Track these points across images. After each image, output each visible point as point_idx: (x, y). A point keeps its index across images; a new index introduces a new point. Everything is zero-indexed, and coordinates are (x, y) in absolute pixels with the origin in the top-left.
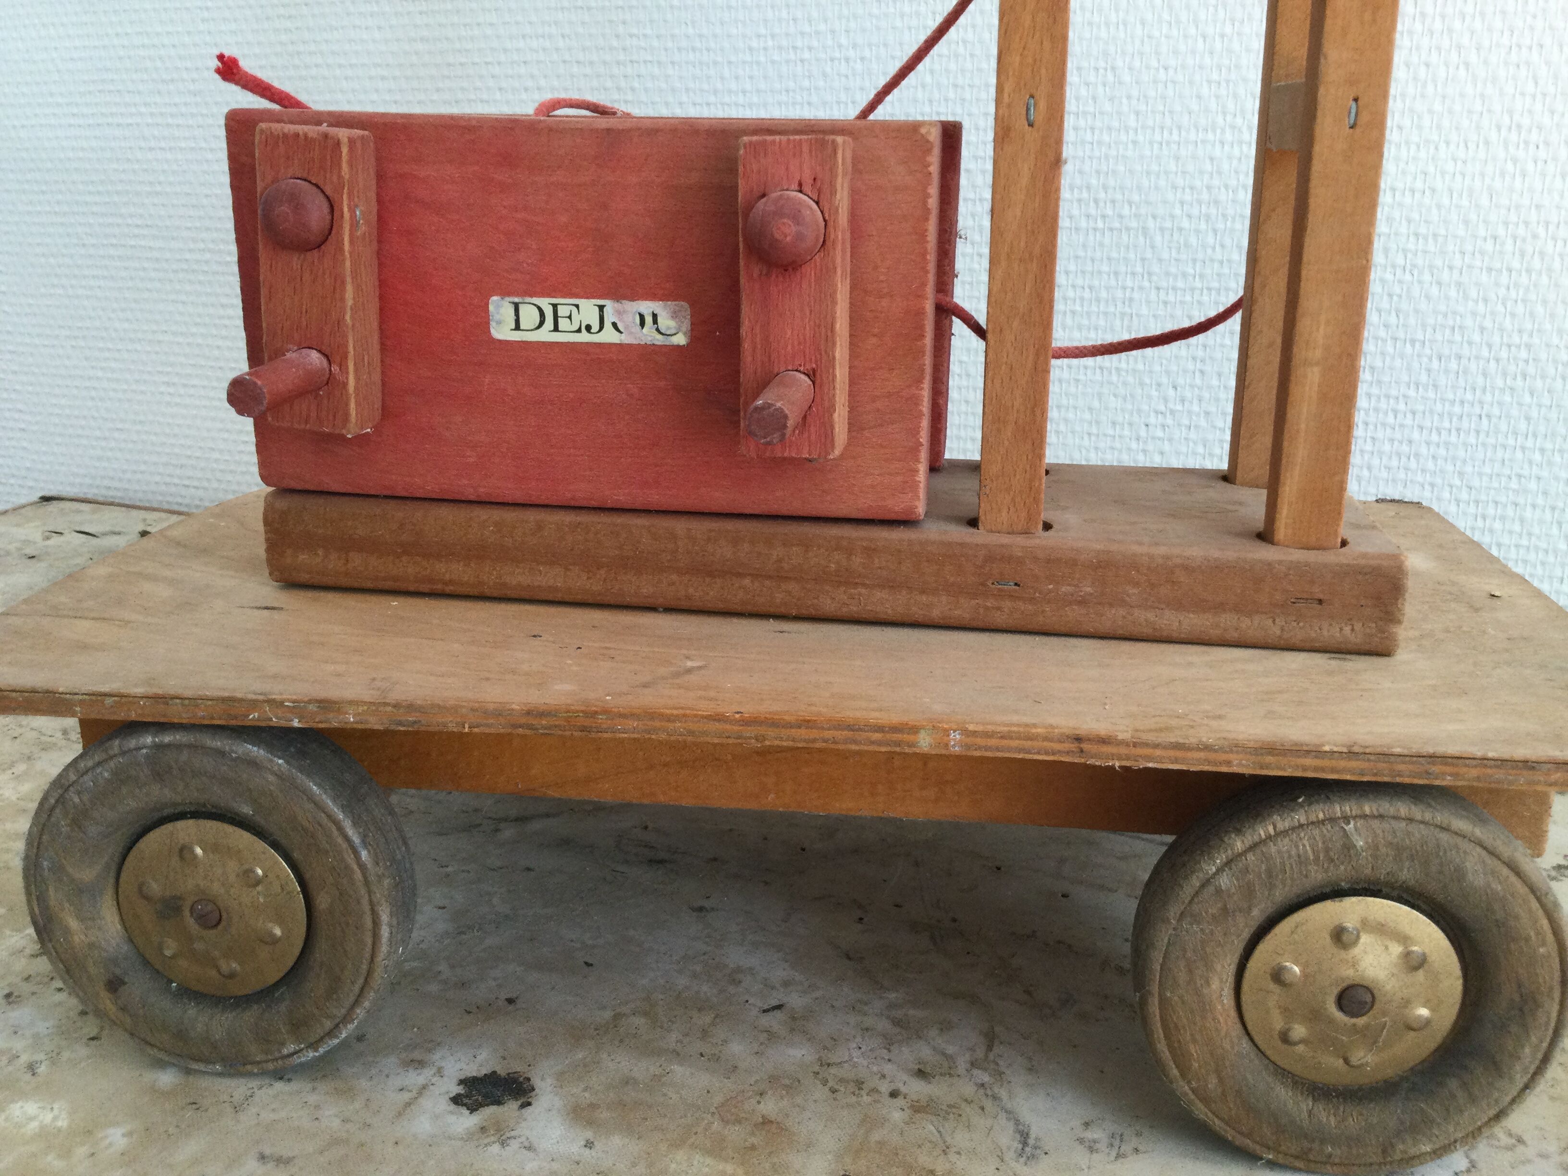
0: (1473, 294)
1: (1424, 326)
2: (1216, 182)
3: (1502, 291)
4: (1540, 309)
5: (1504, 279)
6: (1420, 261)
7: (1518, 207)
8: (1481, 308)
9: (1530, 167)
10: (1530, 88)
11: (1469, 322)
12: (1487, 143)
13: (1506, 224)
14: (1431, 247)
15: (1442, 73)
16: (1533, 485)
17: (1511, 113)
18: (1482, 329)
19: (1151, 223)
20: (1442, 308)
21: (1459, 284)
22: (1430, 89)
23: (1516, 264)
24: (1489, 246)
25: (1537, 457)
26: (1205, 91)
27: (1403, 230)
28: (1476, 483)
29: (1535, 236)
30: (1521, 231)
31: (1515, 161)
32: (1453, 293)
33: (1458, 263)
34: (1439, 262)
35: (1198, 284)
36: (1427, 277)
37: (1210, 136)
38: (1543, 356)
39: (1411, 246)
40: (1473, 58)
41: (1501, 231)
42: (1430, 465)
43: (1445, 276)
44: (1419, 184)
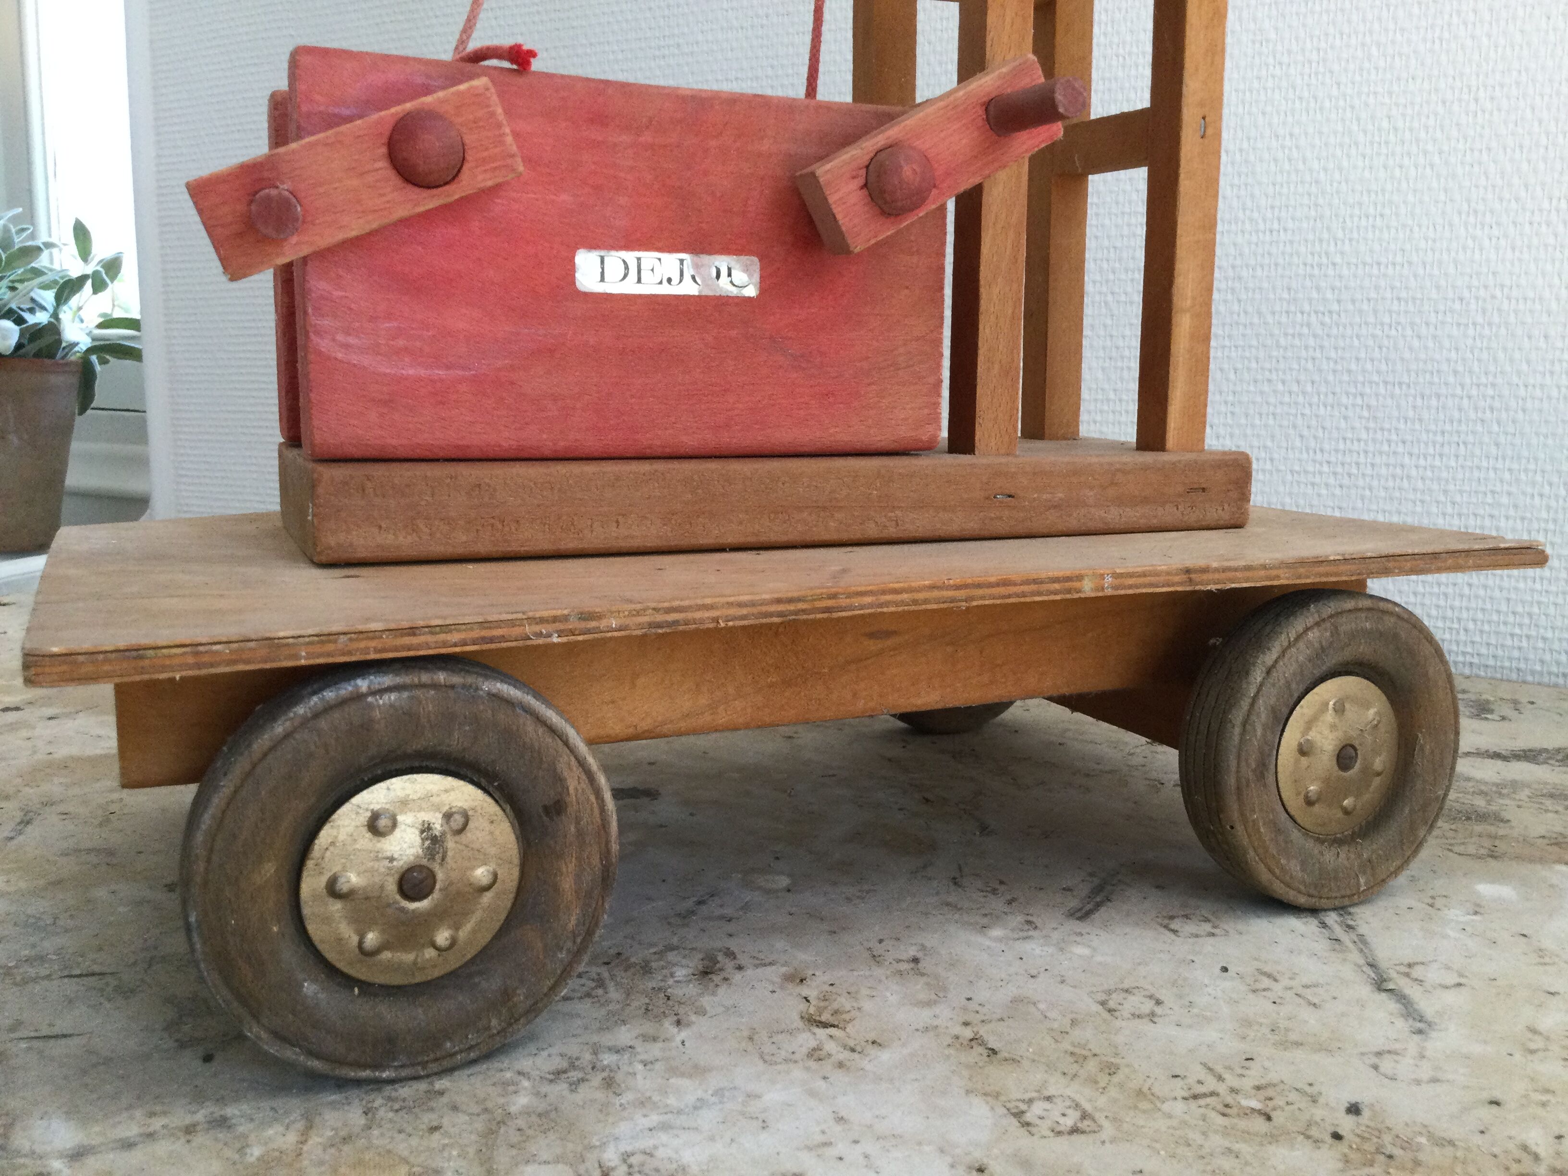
0: (1446, 343)
1: (1408, 371)
2: (1238, 262)
3: (1470, 342)
4: (1501, 355)
5: (1471, 331)
6: (1402, 320)
7: (1478, 274)
8: (1453, 355)
9: (1486, 242)
10: (1483, 181)
11: (1444, 367)
12: (1451, 225)
13: (1469, 288)
14: (1411, 307)
15: (1413, 172)
16: (1505, 500)
17: (1468, 201)
18: (1455, 372)
20: (1423, 356)
21: (1434, 337)
22: (1404, 185)
23: (1480, 320)
24: (1457, 306)
25: (1507, 476)
27: (1388, 295)
28: (1458, 499)
29: (1493, 297)
30: (1482, 293)
31: (1474, 238)
32: (1430, 344)
33: (1433, 319)
34: (1417, 320)
35: (1227, 343)
36: (1409, 332)
37: (1233, 227)
38: (1506, 392)
39: (1395, 308)
40: (1437, 160)
41: (1466, 294)
42: (1420, 485)
43: (1424, 331)
44: (1399, 259)
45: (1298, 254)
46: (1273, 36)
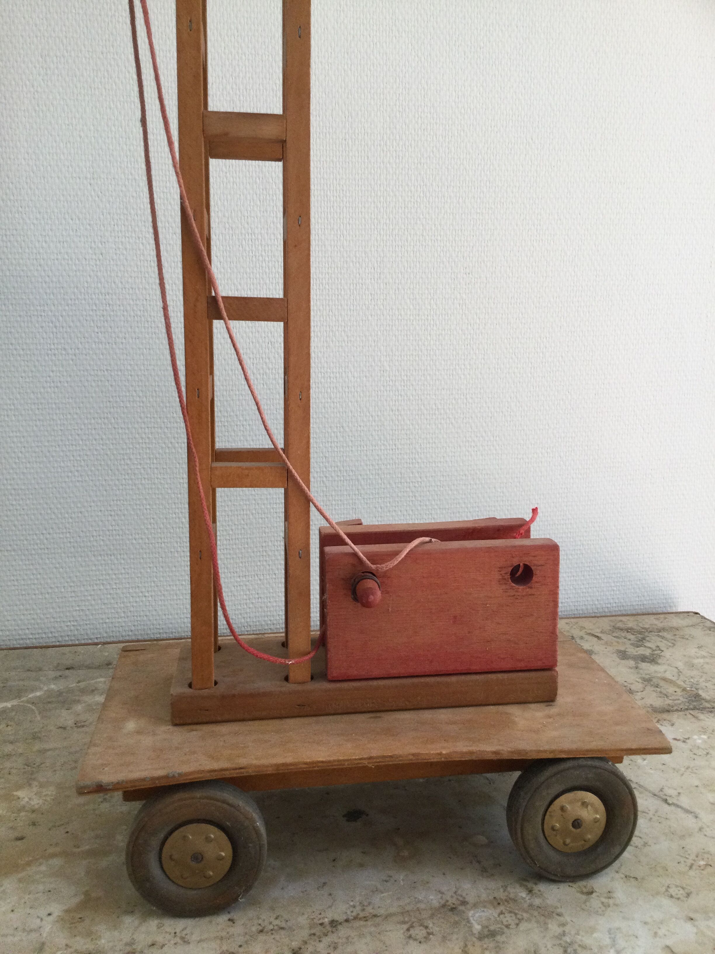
0: (461, 492)
1: (448, 503)
2: (380, 462)
3: (469, 491)
4: (480, 495)
5: (469, 487)
6: (445, 484)
7: (471, 465)
8: (464, 496)
9: (473, 453)
10: (470, 430)
11: (461, 501)
12: (460, 446)
13: (468, 470)
14: (448, 479)
15: (445, 426)
17: (466, 437)
18: (465, 503)
19: (359, 477)
20: (453, 497)
21: (457, 490)
22: (442, 431)
23: (472, 482)
24: (464, 478)
26: (374, 433)
27: (439, 474)
29: (476, 474)
30: (472, 472)
31: (468, 451)
32: (455, 492)
33: (456, 483)
34: (450, 483)
35: (377, 496)
36: (447, 488)
37: (377, 448)
38: (483, 509)
39: (442, 479)
40: (453, 421)
41: (467, 473)
43: (453, 488)
44: (442, 460)
45: (404, 459)
46: (388, 369)
